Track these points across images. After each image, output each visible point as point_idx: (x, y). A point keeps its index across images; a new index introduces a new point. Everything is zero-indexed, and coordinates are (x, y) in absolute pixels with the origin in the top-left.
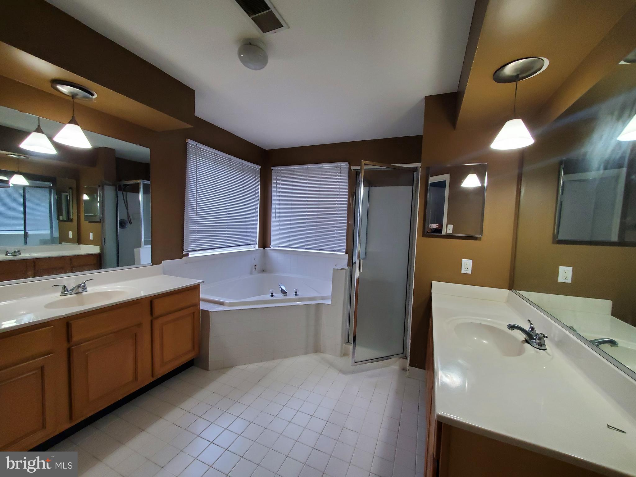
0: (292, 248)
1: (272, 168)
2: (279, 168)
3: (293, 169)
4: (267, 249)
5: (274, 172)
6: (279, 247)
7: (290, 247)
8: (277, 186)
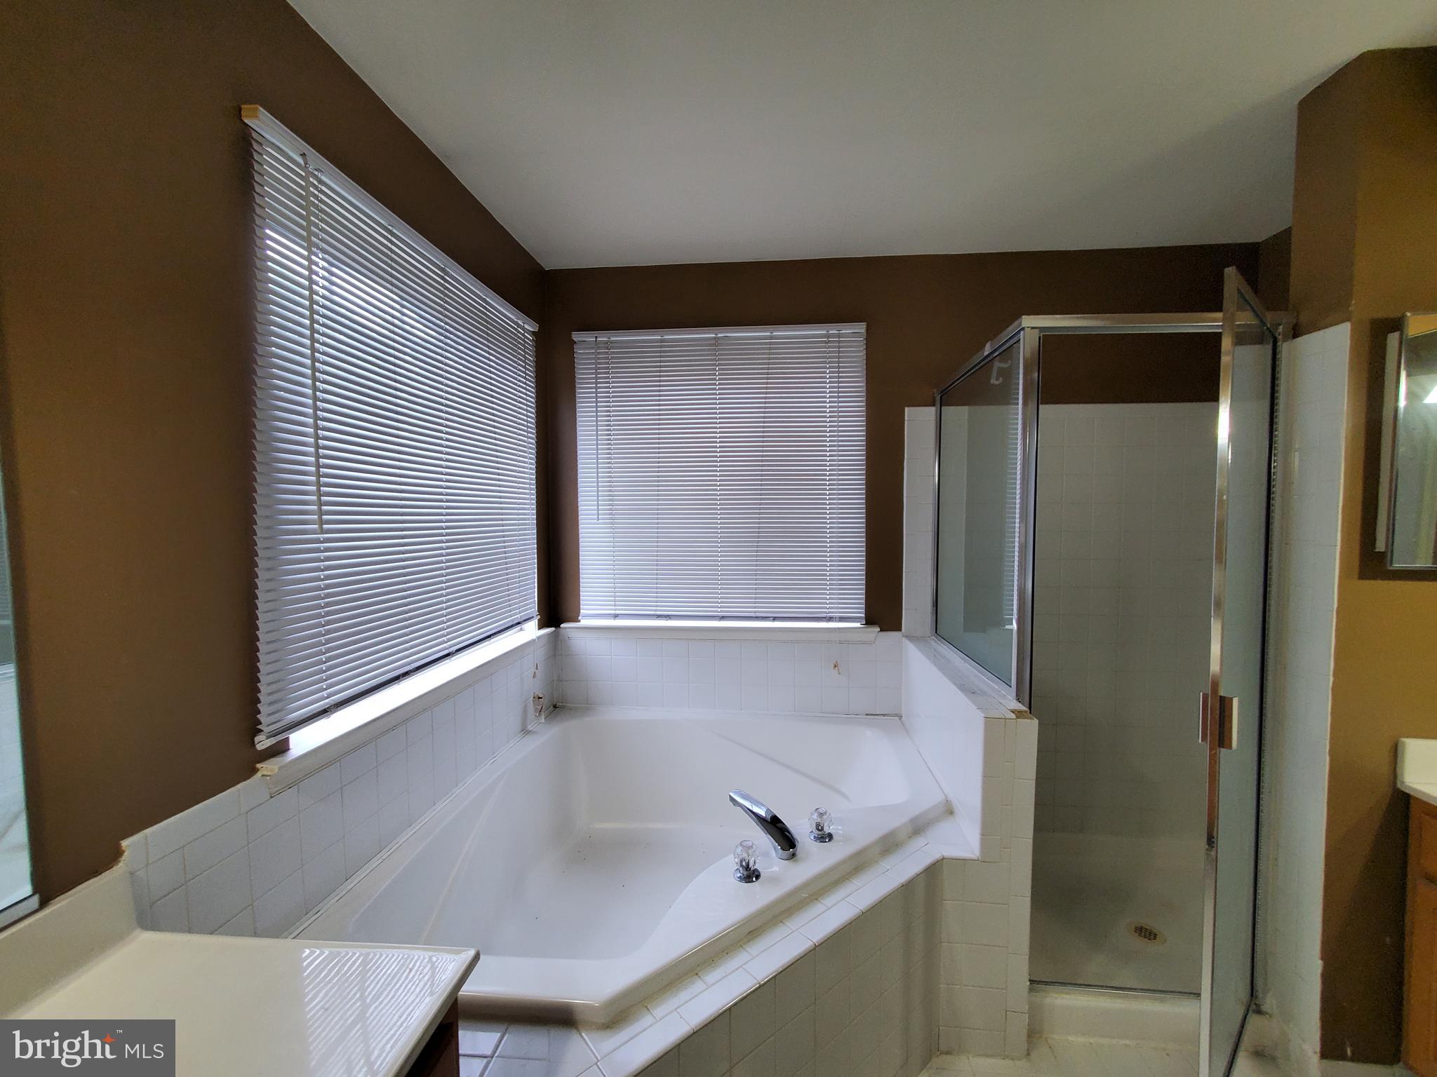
0: (668, 617)
1: (576, 336)
2: (603, 337)
3: (657, 341)
4: (565, 628)
5: (579, 351)
6: (616, 616)
7: (659, 617)
8: (597, 402)
